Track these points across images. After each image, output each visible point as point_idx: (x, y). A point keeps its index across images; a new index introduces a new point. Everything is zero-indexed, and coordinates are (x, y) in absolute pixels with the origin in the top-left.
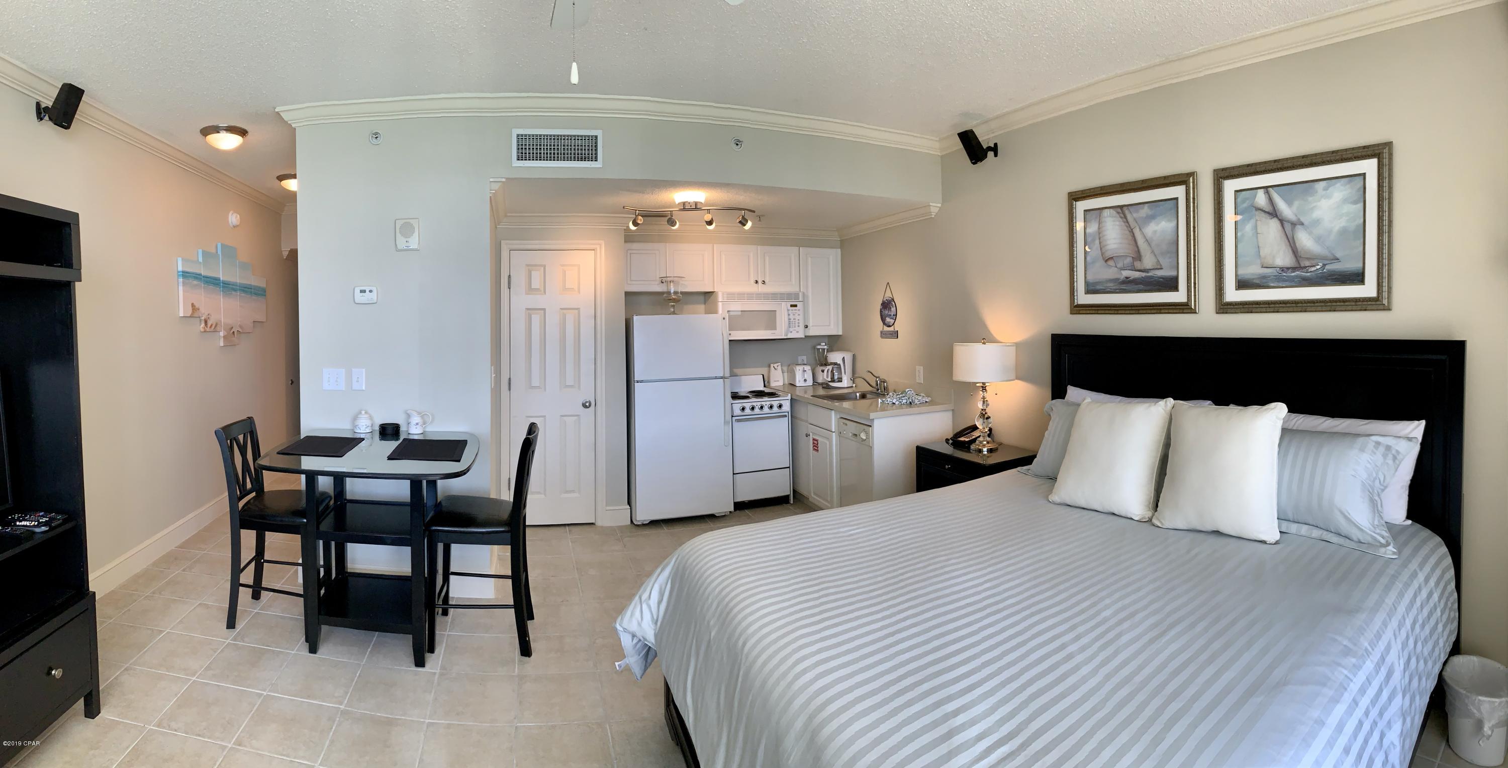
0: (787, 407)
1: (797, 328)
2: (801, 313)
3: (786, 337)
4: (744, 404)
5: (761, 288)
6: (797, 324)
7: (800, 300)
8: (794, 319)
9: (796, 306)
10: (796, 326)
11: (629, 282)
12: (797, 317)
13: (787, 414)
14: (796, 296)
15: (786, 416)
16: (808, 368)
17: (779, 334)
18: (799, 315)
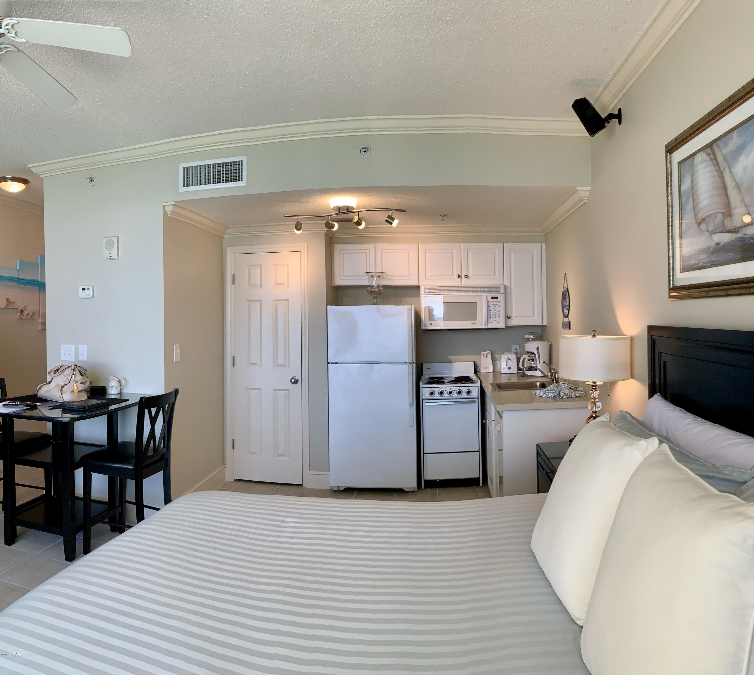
0: (475, 393)
1: (498, 319)
2: (502, 304)
3: (486, 327)
4: (434, 389)
5: (465, 282)
6: (497, 315)
7: (501, 292)
8: (495, 310)
9: (497, 298)
10: (497, 317)
11: (342, 277)
12: (497, 308)
13: (476, 400)
14: (497, 288)
15: (475, 402)
16: (513, 357)
17: (480, 323)
18: (500, 306)
